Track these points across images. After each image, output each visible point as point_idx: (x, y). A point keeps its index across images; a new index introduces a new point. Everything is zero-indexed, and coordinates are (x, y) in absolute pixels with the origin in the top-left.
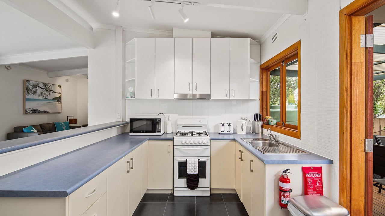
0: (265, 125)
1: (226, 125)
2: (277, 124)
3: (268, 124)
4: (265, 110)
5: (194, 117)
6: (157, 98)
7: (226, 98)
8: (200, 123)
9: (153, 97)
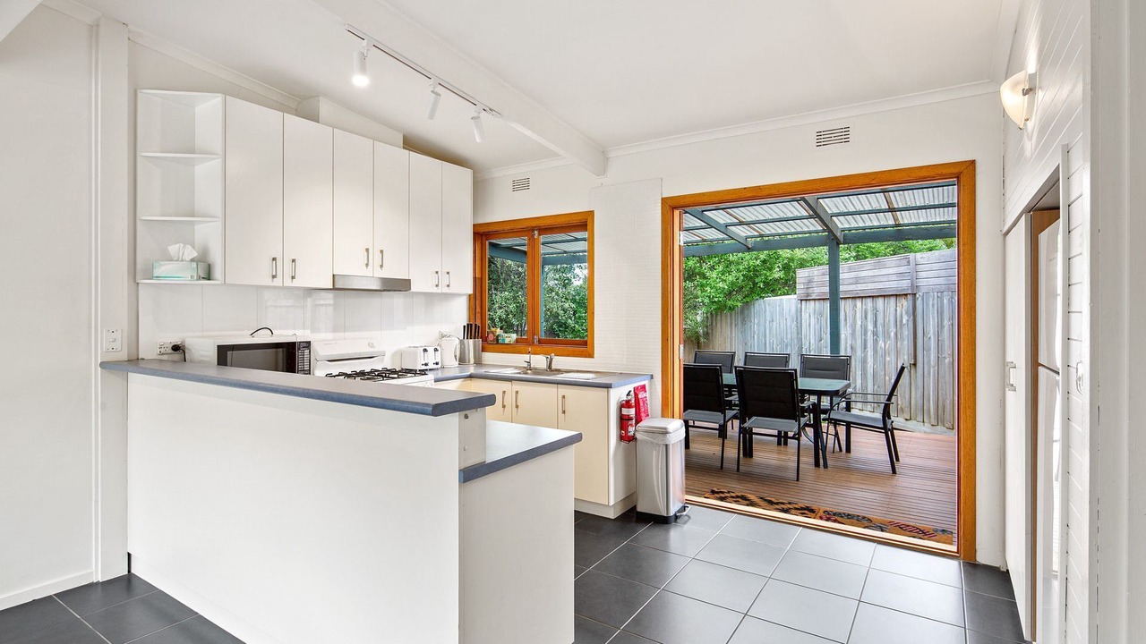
0: (487, 346)
1: (431, 350)
2: (517, 341)
3: (498, 343)
4: (478, 315)
5: (348, 334)
6: (288, 283)
7: (435, 290)
8: (371, 350)
9: (278, 282)
